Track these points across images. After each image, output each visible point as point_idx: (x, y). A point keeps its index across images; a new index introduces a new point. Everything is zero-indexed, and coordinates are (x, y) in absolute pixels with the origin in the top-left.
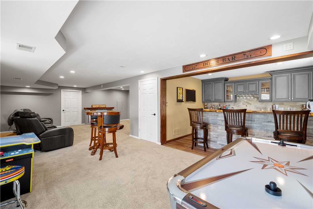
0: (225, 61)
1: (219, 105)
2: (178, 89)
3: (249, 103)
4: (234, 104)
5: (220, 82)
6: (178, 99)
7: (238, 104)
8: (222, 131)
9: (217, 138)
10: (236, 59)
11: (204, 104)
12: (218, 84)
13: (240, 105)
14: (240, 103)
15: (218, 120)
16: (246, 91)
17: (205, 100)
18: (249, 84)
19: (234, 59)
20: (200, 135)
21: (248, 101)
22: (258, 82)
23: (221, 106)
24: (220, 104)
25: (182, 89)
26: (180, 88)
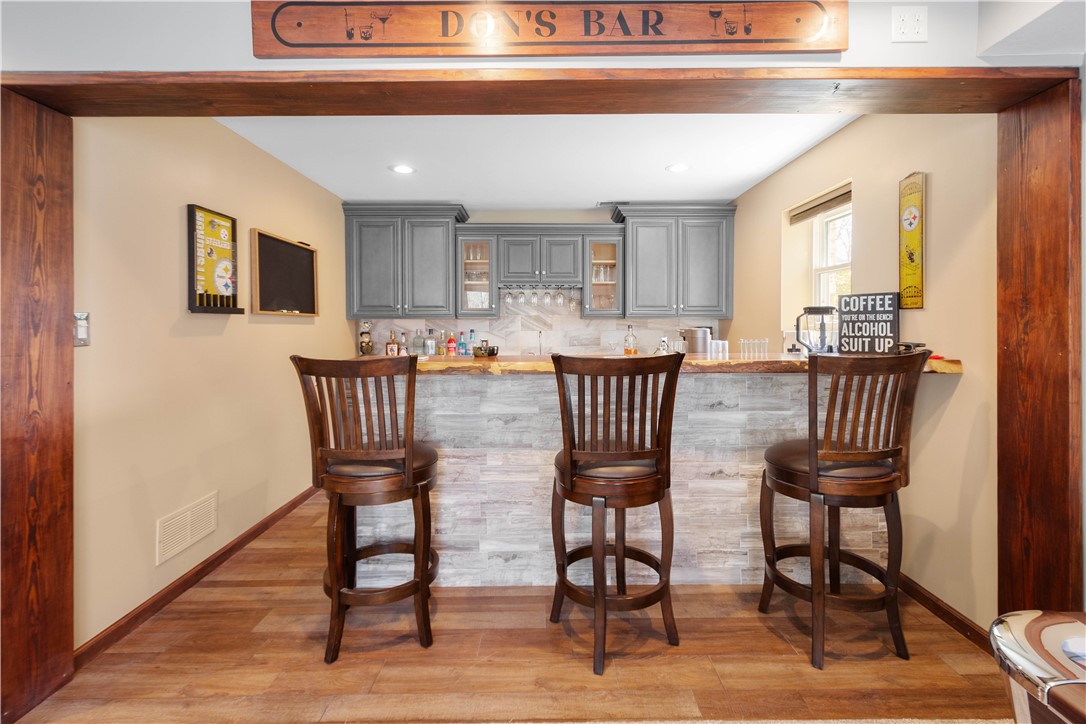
0: (602, 29)
1: (431, 331)
2: (200, 216)
3: (545, 324)
4: (491, 325)
5: (437, 225)
6: (200, 290)
7: (507, 328)
8: (507, 478)
9: (478, 521)
10: (670, 32)
11: (357, 325)
12: (431, 230)
13: (512, 332)
14: (512, 321)
15: (482, 416)
16: (540, 273)
17: (361, 305)
18: (551, 244)
19: (658, 32)
20: (374, 525)
21: (542, 316)
22: (580, 239)
23: (436, 334)
24: (432, 327)
25: (228, 224)
26: (218, 220)
